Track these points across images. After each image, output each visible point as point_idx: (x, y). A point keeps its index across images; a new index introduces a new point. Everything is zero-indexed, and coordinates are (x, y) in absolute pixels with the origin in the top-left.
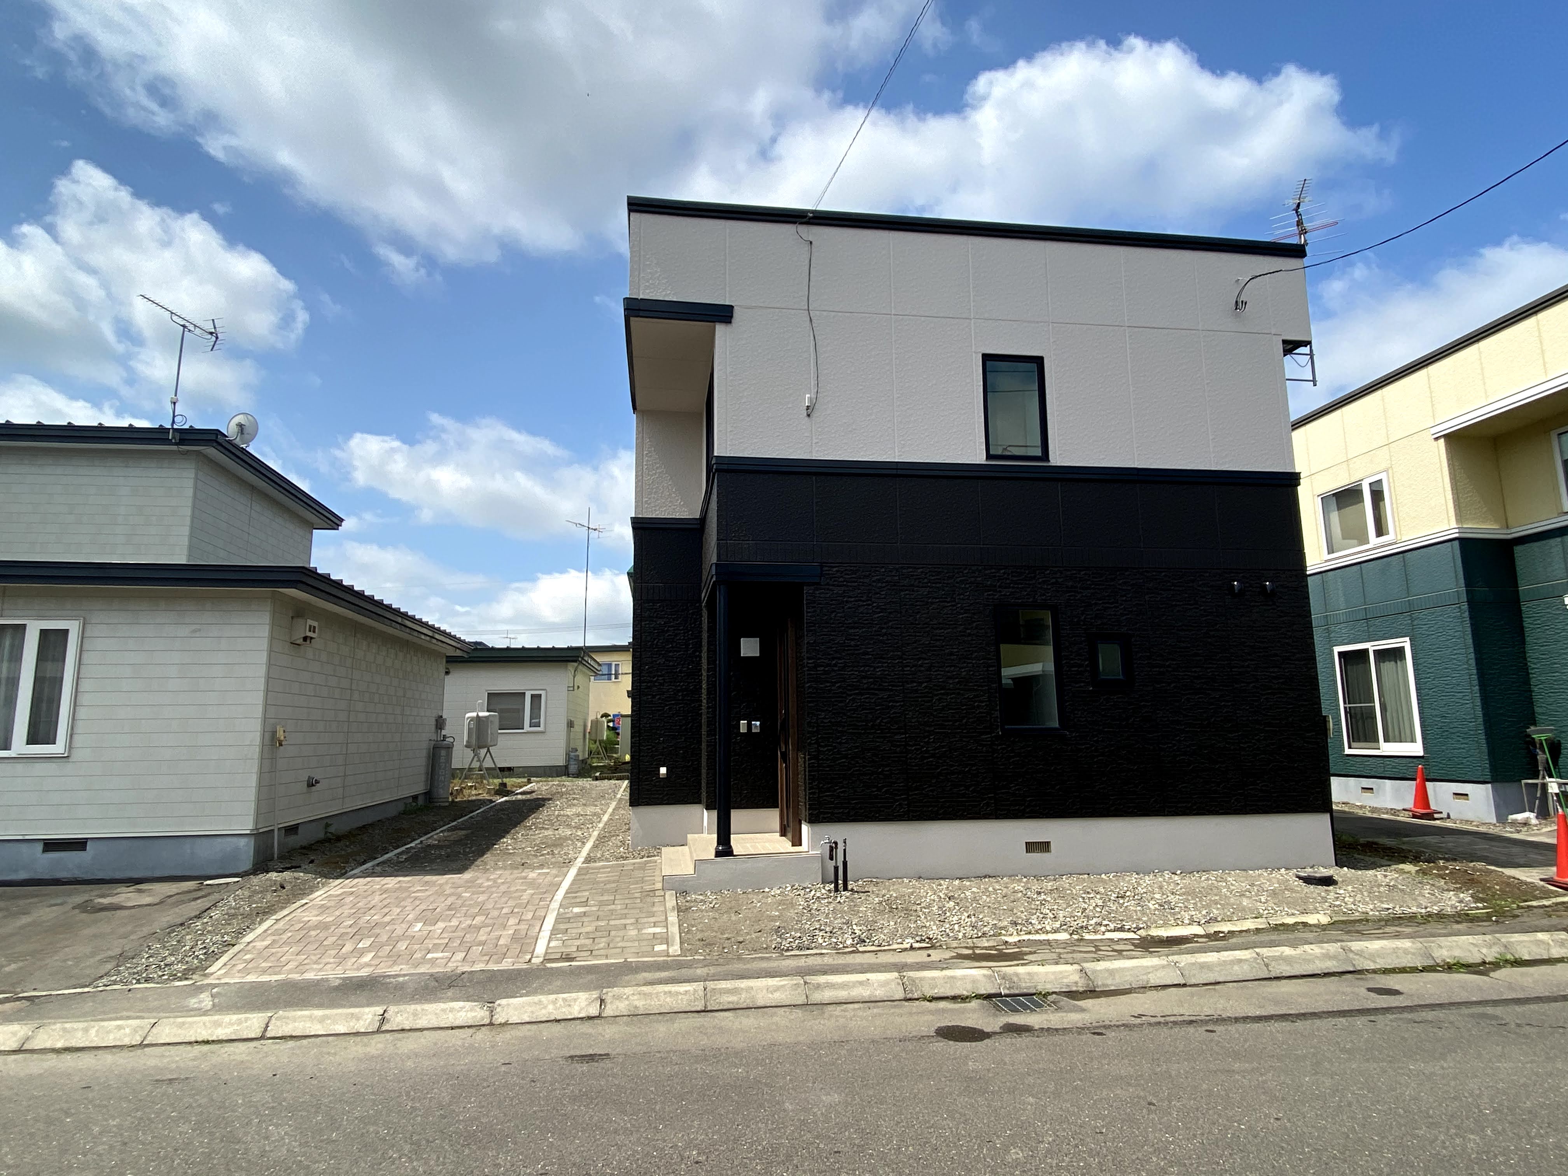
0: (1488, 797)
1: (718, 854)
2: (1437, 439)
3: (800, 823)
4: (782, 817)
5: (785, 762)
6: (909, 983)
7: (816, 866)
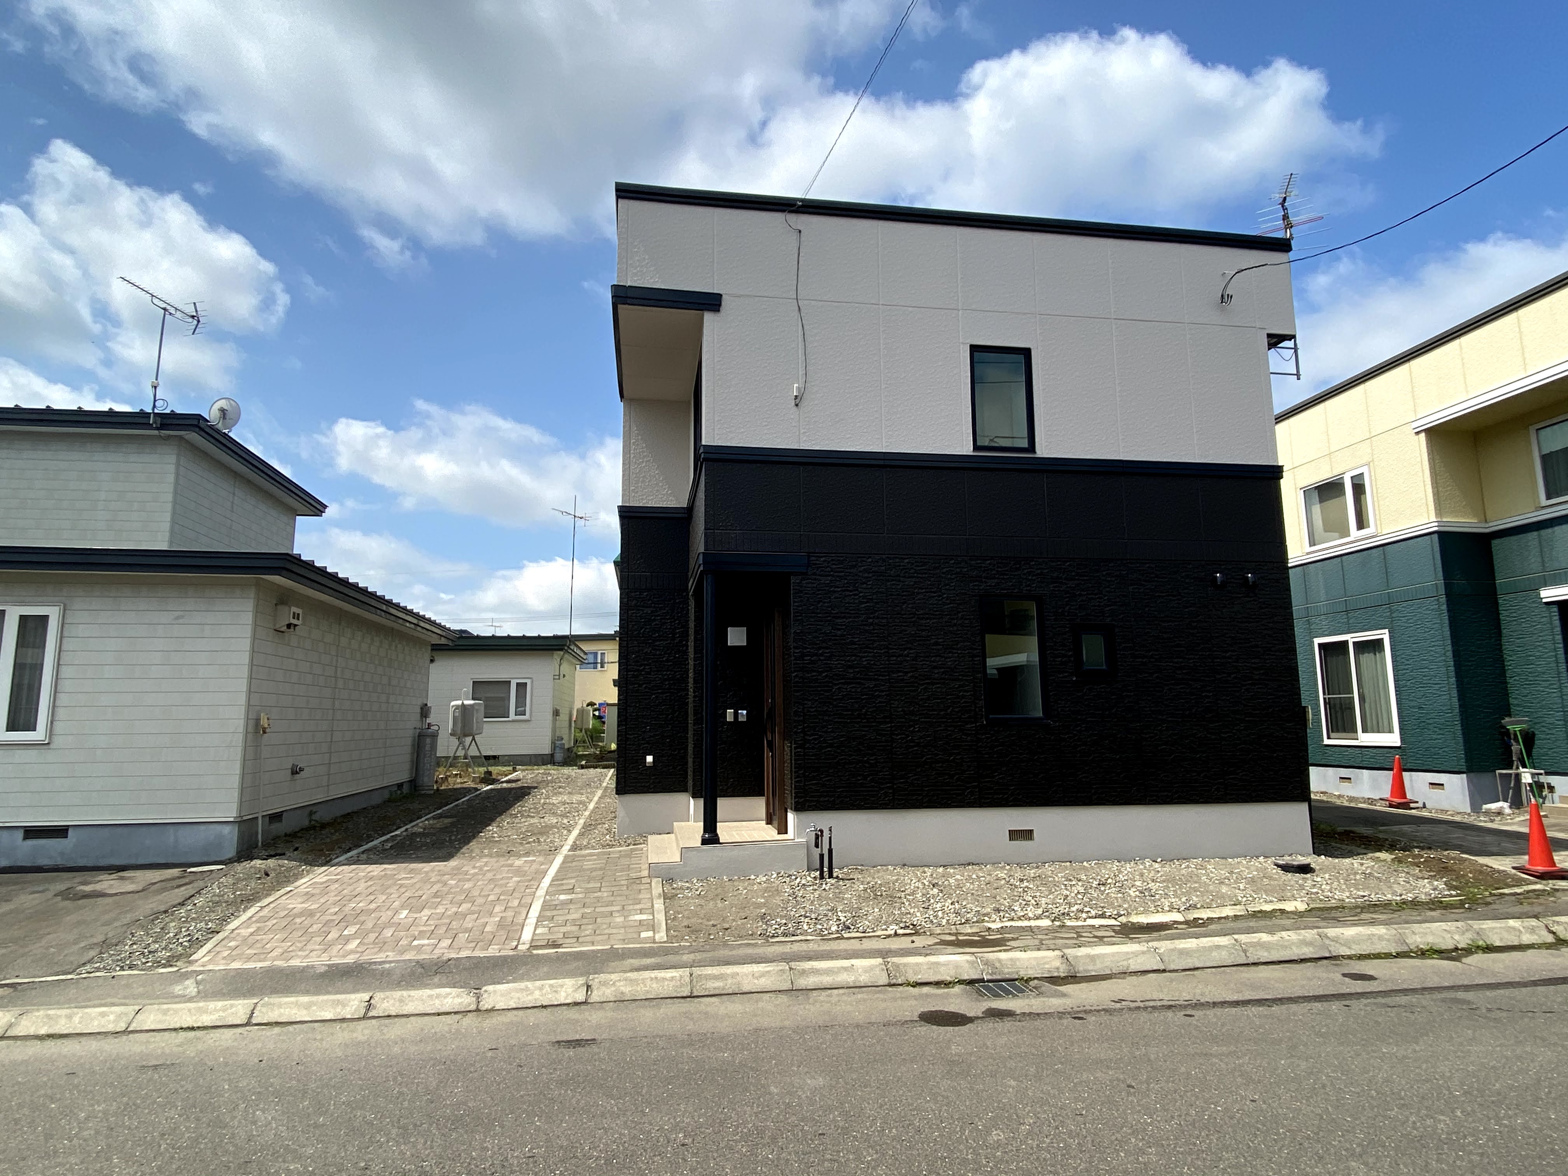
0: (1463, 786)
1: (704, 842)
2: (1417, 433)
3: (786, 812)
4: (768, 805)
5: (771, 751)
6: (893, 969)
7: (801, 853)
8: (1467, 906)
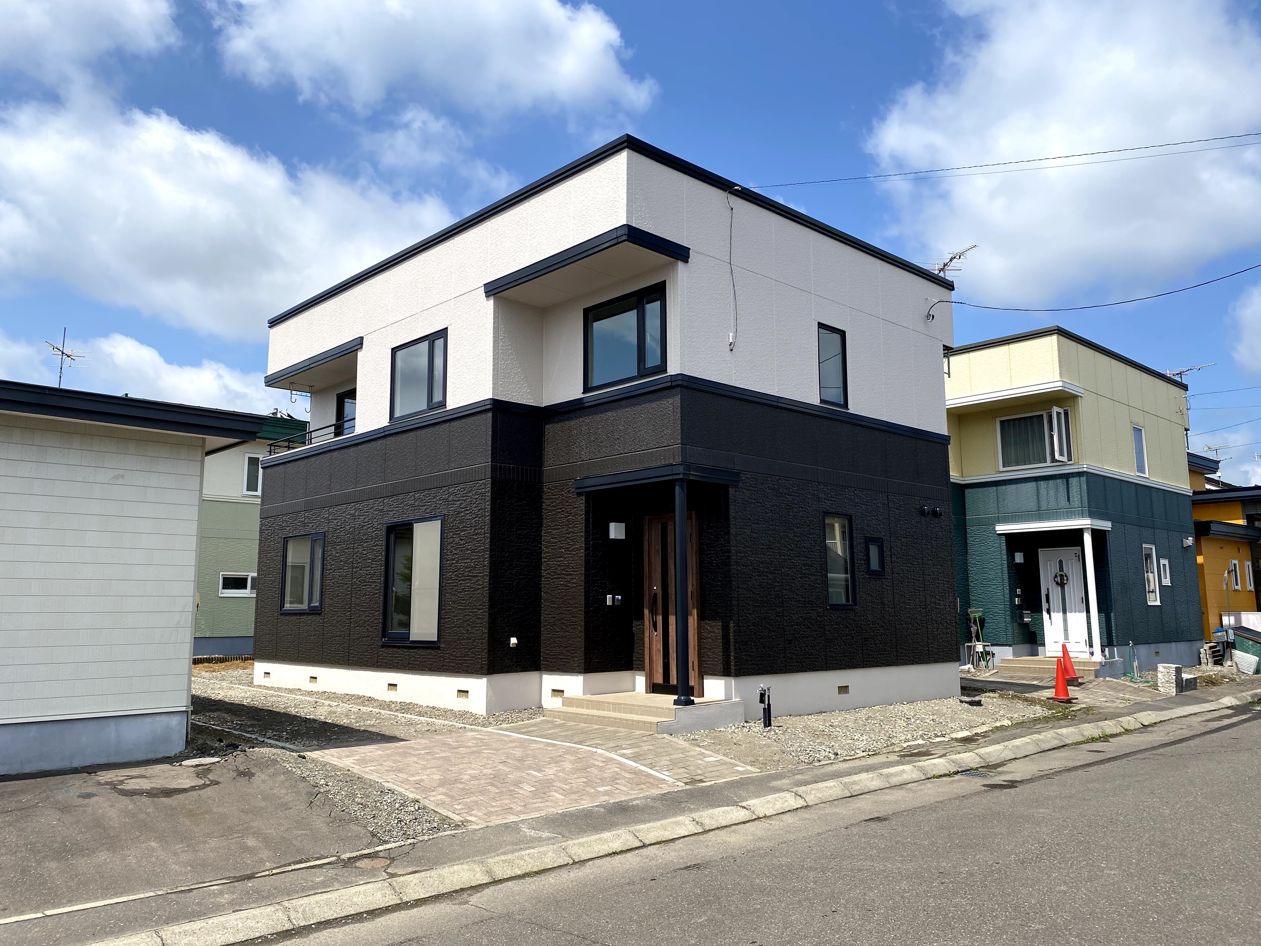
3: (703, 679)
4: (650, 677)
5: (656, 630)
6: (921, 769)
7: (741, 710)
8: (1069, 717)
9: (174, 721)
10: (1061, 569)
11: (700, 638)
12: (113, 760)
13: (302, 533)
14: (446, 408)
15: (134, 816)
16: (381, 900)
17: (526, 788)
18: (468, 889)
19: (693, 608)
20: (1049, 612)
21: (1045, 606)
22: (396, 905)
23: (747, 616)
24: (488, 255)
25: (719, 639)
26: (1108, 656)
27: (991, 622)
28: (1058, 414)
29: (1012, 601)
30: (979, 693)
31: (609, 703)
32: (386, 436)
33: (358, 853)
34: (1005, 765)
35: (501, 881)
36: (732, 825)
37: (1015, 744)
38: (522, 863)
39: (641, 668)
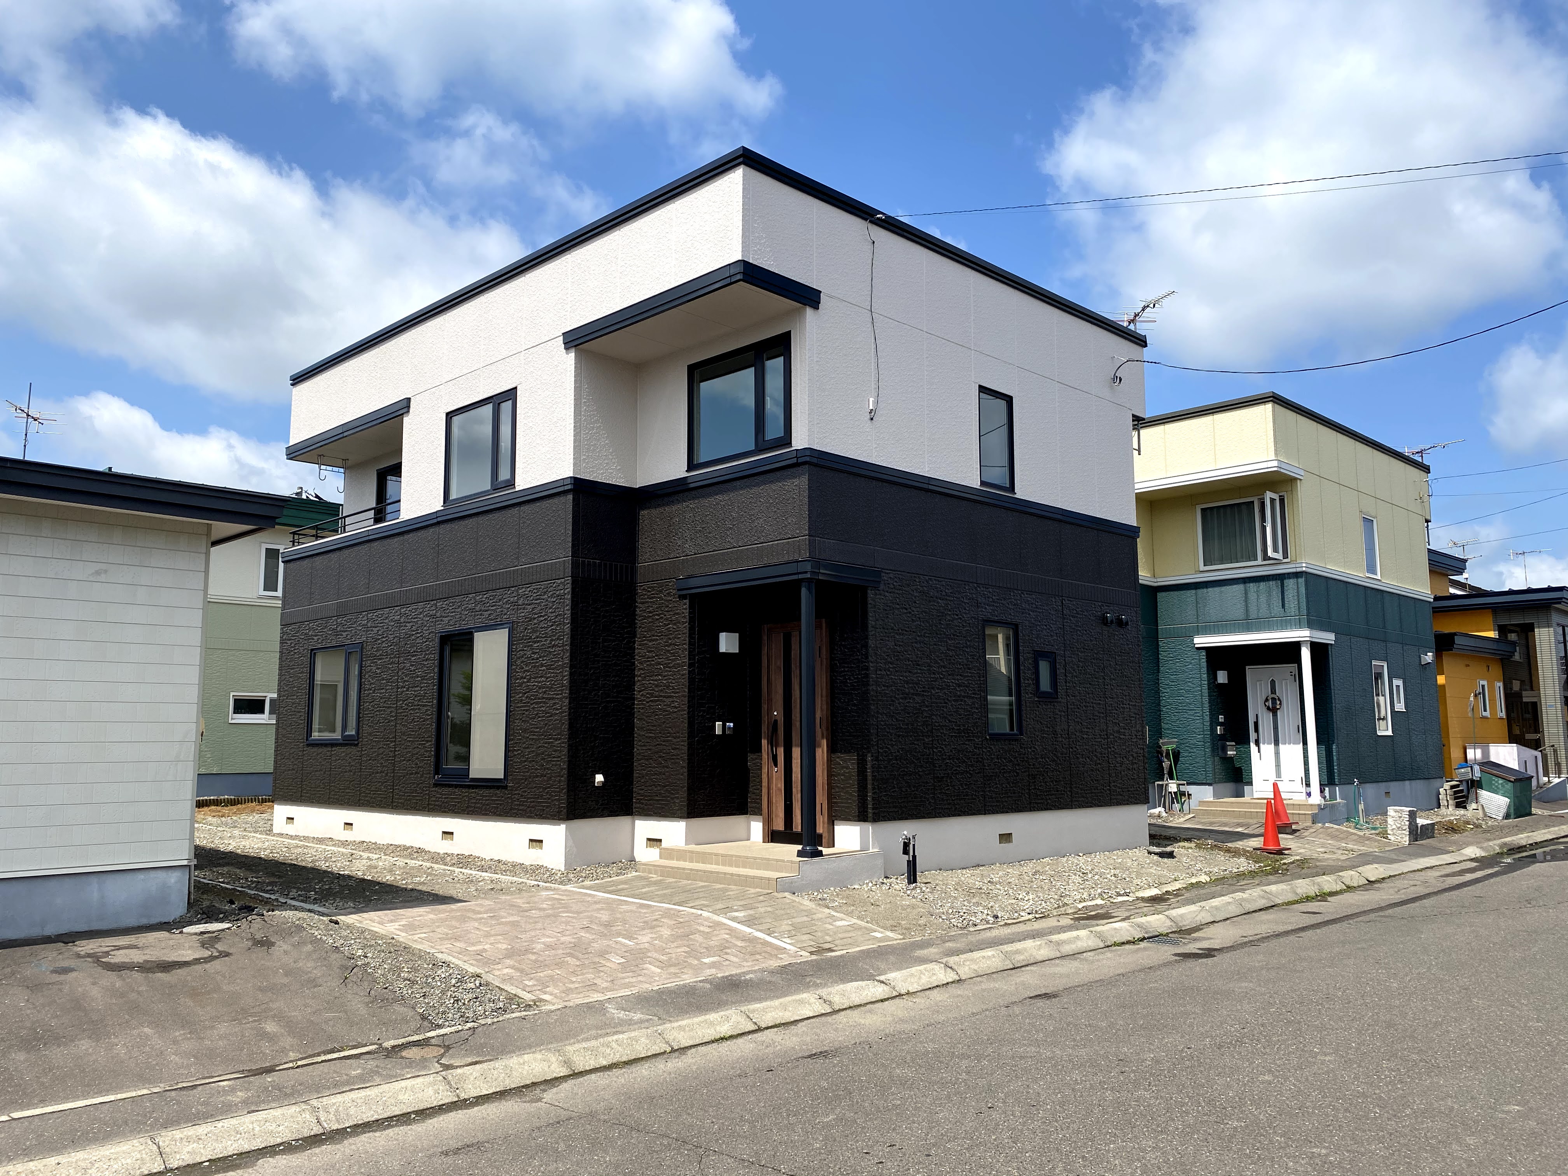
3: (833, 825)
4: (768, 823)
5: (776, 765)
6: (1099, 936)
7: (880, 862)
8: (1280, 872)
9: (173, 878)
10: (1273, 691)
11: (830, 775)
12: (95, 926)
13: (334, 644)
14: (515, 488)
15: (122, 995)
16: (433, 1098)
17: (613, 960)
18: (541, 1083)
19: (823, 738)
20: (1257, 743)
21: (1253, 736)
22: (451, 1103)
23: (888, 748)
24: (568, 296)
25: (853, 776)
26: (1328, 797)
27: (1187, 756)
28: (1272, 500)
29: (1213, 730)
30: (1171, 843)
31: (716, 855)
32: (439, 523)
33: (403, 1040)
34: (1202, 929)
35: (582, 1074)
36: (867, 1004)
37: (1214, 904)
38: (608, 1051)
39: (757, 812)
